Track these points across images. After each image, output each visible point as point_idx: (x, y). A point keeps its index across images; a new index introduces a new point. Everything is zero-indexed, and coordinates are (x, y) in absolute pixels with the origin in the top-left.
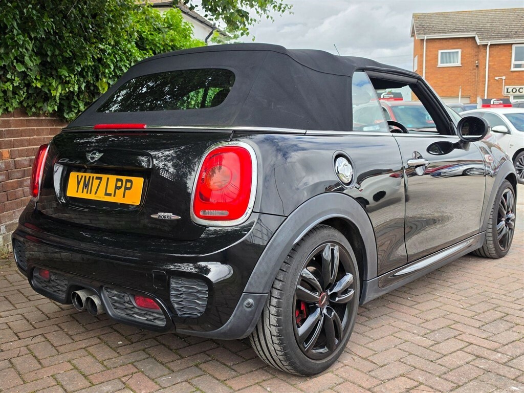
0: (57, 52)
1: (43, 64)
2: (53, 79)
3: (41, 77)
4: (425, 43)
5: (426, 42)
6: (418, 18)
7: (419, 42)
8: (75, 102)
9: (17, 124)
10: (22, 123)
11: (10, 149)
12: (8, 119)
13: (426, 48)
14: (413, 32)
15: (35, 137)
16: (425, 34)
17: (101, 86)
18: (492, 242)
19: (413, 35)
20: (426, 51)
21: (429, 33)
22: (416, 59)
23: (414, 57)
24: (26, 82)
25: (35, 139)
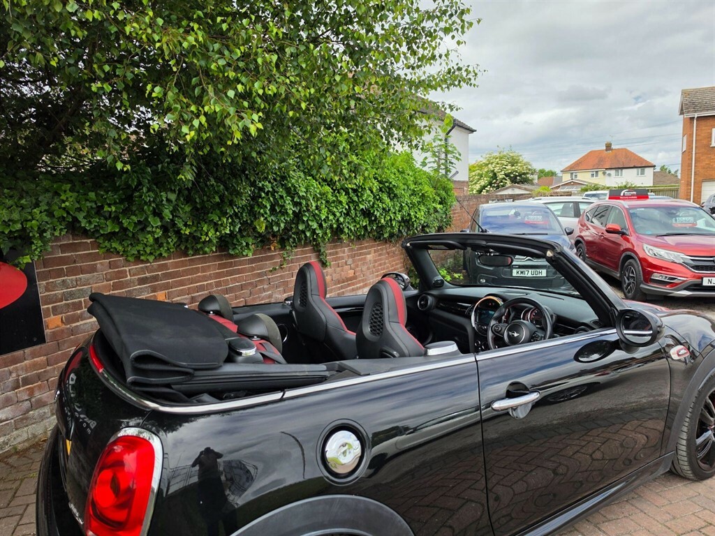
0: (205, 198)
1: (195, 209)
2: (206, 223)
3: (193, 223)
4: (695, 121)
5: (697, 120)
6: (689, 94)
7: (689, 120)
8: (238, 240)
9: (176, 265)
10: (183, 264)
11: (167, 291)
12: (166, 262)
13: (696, 127)
14: (682, 110)
15: (200, 274)
16: (695, 112)
17: (259, 225)
18: (685, 454)
19: (682, 113)
20: (696, 130)
21: (701, 111)
22: (685, 138)
23: (683, 136)
24: (176, 229)
25: (199, 276)
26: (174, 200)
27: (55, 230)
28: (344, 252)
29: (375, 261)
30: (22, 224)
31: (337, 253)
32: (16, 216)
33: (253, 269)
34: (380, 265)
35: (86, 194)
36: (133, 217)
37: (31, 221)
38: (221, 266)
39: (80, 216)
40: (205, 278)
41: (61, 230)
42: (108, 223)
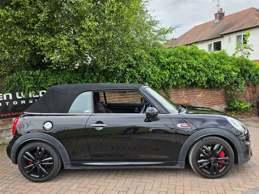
17: (126, 82)
26: (98, 75)
27: (65, 83)
28: (182, 93)
29: (203, 97)
30: (56, 82)
31: (177, 93)
32: (55, 80)
33: (134, 97)
34: (207, 99)
35: (73, 74)
36: (85, 80)
37: (58, 81)
38: (120, 95)
39: (71, 80)
40: (115, 99)
41: (66, 83)
42: (79, 81)
